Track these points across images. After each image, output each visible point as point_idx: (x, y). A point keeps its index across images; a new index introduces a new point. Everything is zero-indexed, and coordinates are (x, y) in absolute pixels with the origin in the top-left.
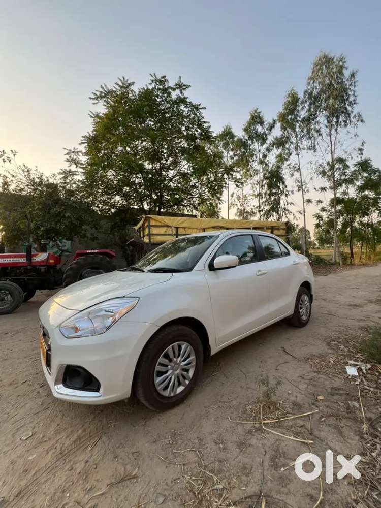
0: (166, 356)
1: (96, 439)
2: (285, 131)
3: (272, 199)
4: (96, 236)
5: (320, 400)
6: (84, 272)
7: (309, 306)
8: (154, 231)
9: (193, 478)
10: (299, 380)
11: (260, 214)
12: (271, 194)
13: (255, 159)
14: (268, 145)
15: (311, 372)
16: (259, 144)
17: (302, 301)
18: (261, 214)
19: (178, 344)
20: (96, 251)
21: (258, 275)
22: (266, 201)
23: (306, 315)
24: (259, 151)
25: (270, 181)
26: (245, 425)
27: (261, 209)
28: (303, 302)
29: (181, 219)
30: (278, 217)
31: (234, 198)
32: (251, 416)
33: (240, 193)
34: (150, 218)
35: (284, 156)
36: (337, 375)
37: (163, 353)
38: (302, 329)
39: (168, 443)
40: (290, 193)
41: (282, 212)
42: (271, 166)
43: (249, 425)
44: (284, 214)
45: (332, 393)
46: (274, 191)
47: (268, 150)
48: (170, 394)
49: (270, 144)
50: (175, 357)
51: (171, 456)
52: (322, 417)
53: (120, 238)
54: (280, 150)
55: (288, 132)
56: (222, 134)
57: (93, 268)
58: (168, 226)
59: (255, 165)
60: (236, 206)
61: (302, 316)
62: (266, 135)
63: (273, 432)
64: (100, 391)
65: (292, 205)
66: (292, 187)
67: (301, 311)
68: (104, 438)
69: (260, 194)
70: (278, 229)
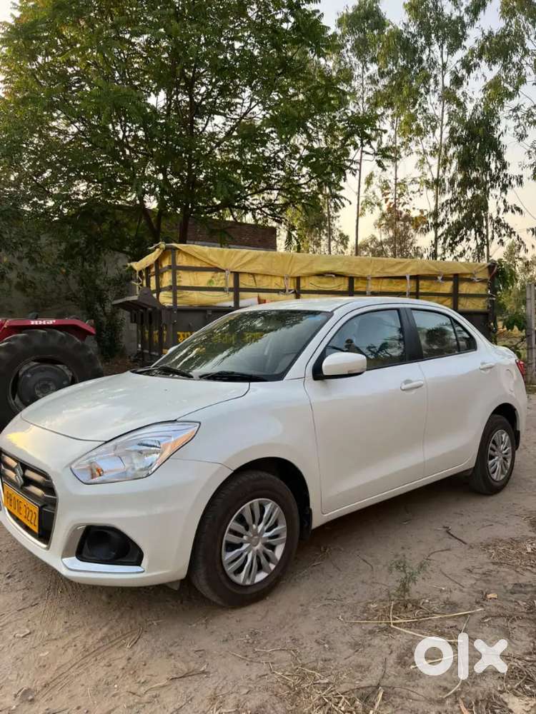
0: (241, 519)
1: (134, 637)
2: (511, 18)
3: (469, 194)
4: (29, 278)
5: (490, 599)
6: (25, 368)
7: (510, 455)
8: (186, 279)
9: (287, 673)
10: (465, 574)
11: (436, 233)
12: (466, 184)
13: (432, 88)
14: (467, 52)
15: (487, 563)
16: (445, 46)
17: (494, 442)
18: (439, 234)
19: (259, 501)
20: (51, 322)
21: (404, 390)
22: (452, 201)
23: (502, 472)
24: (444, 66)
25: (467, 150)
26: (364, 625)
27: (440, 220)
28: (496, 446)
29: (248, 253)
30: (479, 242)
31: (373, 187)
32: (375, 616)
33: (389, 175)
34: (176, 249)
35: (505, 85)
36: (530, 568)
37: (235, 516)
38: (492, 498)
39: (246, 641)
40: (514, 182)
41: (490, 229)
42: (470, 107)
43: (371, 625)
44: (496, 235)
45: (513, 591)
46: (474, 174)
47: (468, 66)
48: (245, 580)
49: (472, 51)
50: (254, 522)
51: (251, 655)
52: (487, 617)
53: (82, 282)
54: (497, 68)
55: (517, 23)
56: (352, 14)
57: (42, 361)
58: (217, 270)
59: (433, 104)
60: (377, 208)
61: (494, 472)
62: (464, 26)
63: (406, 631)
64: (142, 565)
65: (517, 213)
66: (522, 166)
67: (490, 462)
68: (146, 636)
69: (437, 183)
70: (470, 281)
